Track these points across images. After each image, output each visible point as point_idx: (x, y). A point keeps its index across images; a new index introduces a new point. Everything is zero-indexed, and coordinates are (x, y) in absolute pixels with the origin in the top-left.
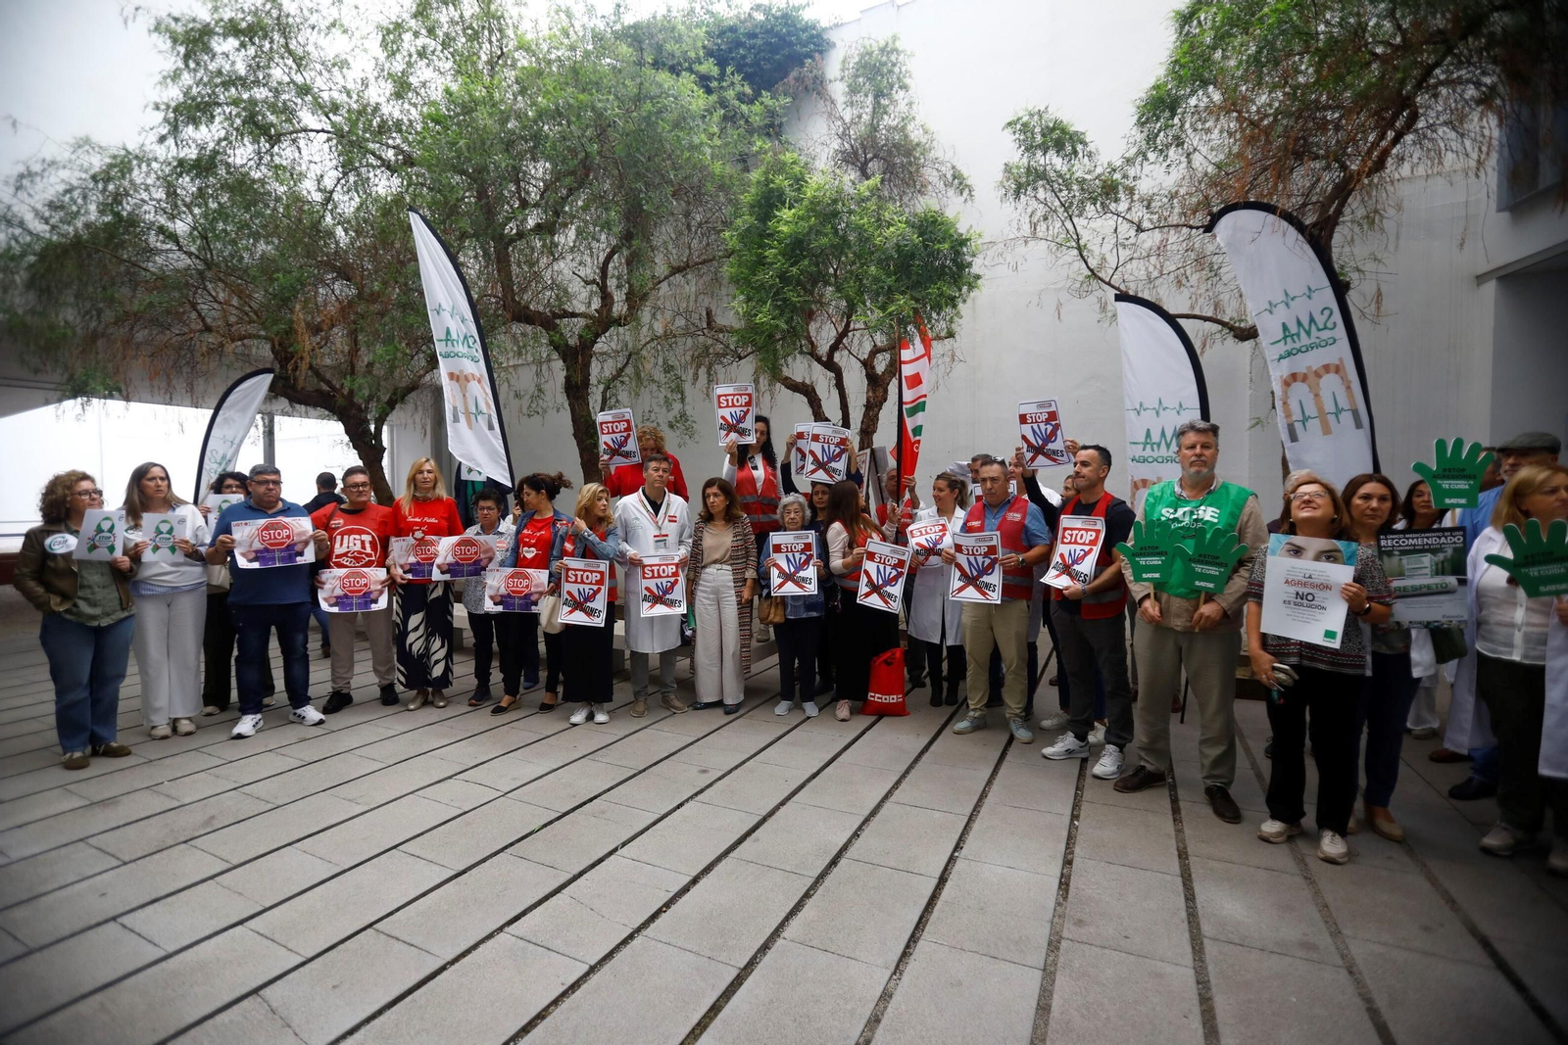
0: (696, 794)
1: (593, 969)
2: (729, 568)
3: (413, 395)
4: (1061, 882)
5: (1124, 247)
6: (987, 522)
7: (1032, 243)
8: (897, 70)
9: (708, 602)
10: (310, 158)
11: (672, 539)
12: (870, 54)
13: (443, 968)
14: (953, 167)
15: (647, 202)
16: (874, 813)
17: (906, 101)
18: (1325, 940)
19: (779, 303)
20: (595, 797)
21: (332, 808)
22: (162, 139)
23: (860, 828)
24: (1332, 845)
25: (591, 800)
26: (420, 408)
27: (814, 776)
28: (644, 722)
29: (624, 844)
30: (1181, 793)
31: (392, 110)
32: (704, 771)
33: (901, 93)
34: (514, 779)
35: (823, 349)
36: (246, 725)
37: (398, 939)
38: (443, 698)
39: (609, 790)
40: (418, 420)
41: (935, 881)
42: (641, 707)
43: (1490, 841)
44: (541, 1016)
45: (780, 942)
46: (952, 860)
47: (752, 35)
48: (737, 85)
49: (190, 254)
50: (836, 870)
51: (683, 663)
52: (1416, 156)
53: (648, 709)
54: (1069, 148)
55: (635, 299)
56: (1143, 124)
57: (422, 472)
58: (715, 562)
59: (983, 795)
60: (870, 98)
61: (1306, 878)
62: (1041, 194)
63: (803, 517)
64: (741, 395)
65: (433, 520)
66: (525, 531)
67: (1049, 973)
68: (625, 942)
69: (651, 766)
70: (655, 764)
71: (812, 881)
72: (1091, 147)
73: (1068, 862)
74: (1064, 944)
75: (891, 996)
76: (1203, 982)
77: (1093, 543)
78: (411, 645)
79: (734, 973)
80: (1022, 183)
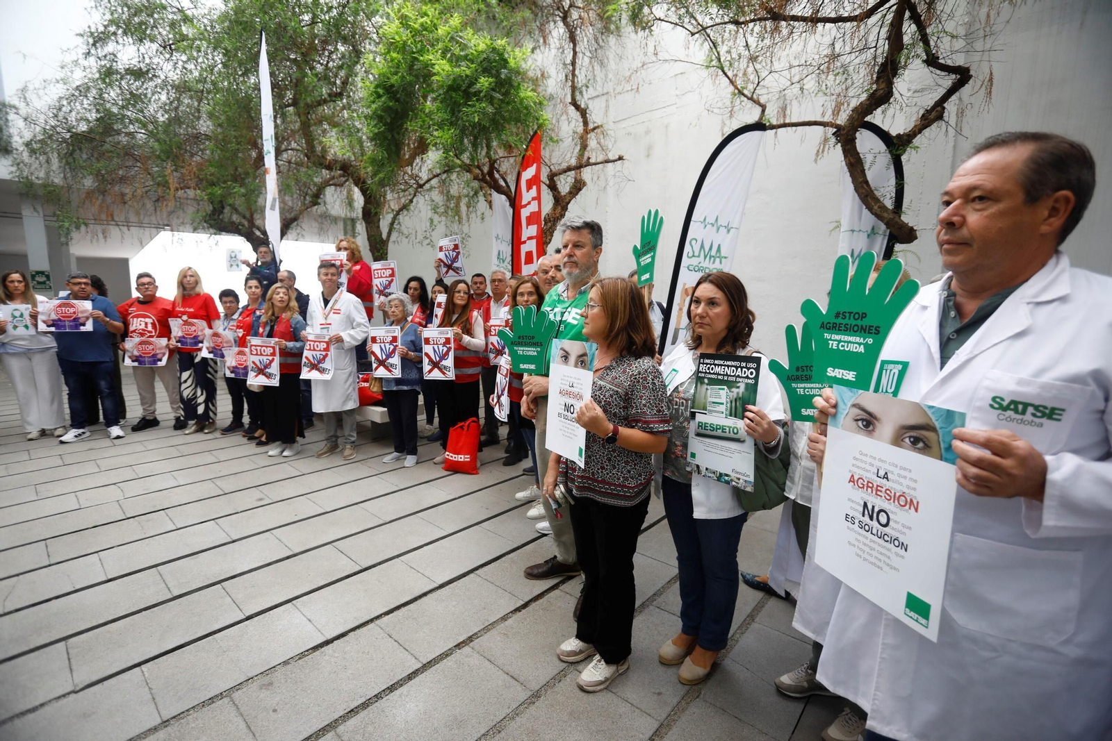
24: (592, 671)
57: (186, 277)
65: (191, 310)
66: (239, 319)
78: (183, 391)
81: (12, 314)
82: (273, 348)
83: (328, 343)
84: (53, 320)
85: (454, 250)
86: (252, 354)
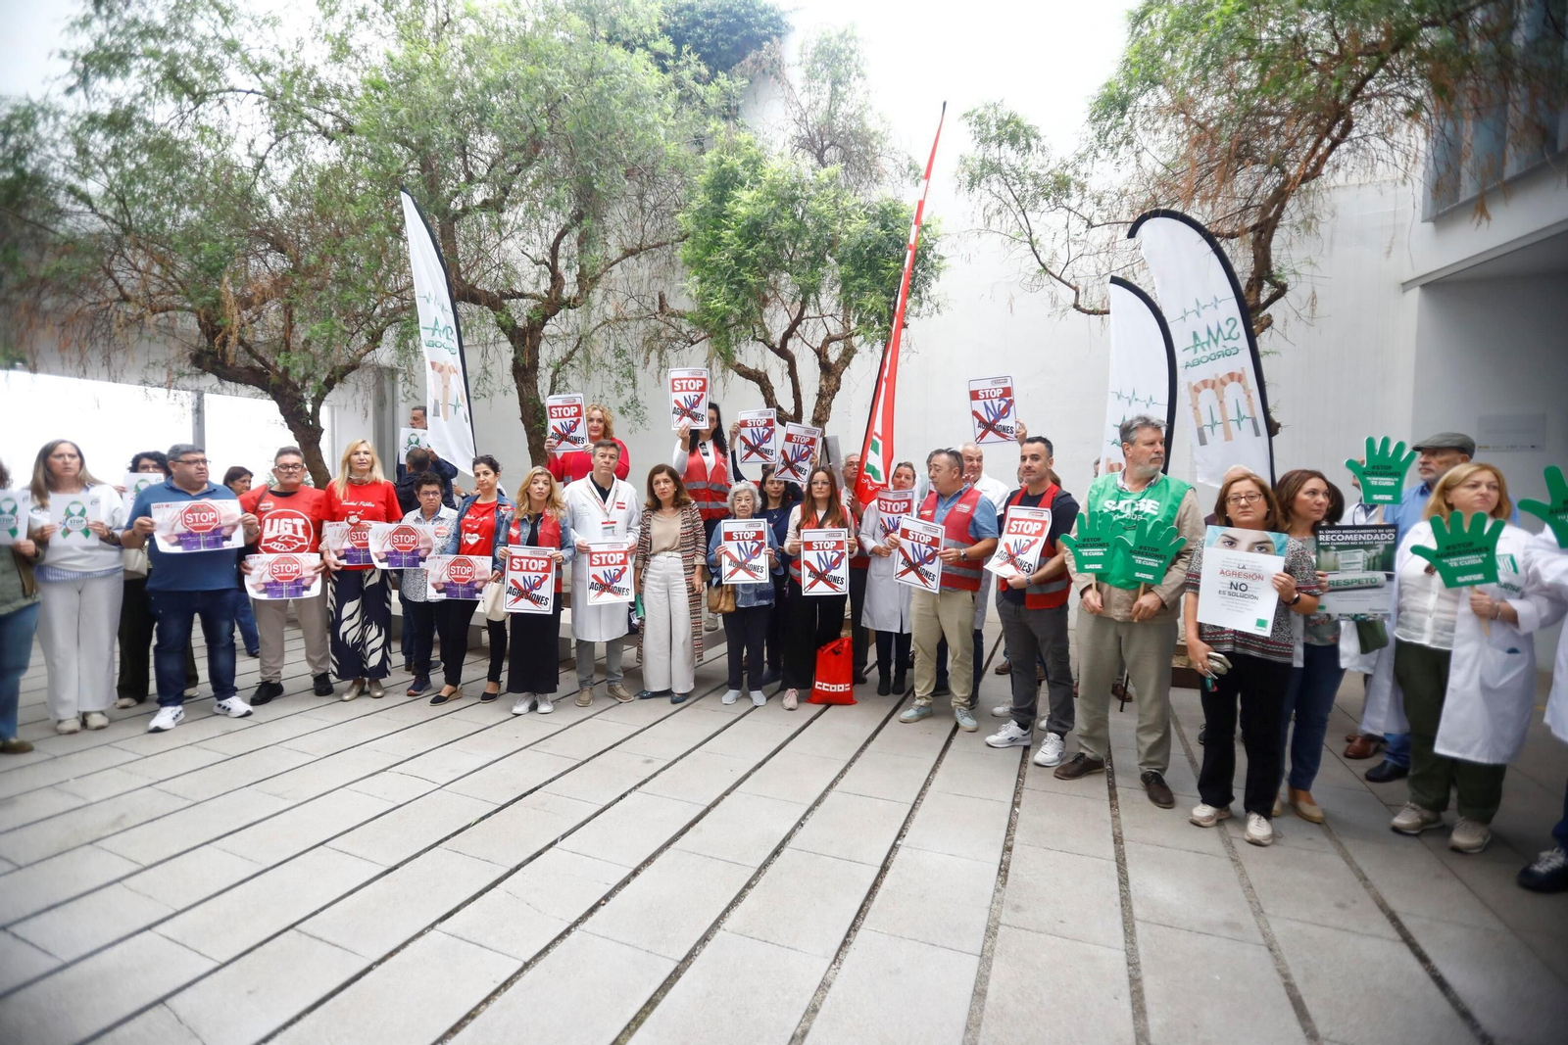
0: (640, 785)
1: (526, 966)
2: (679, 555)
3: (353, 374)
4: (1000, 869)
5: (1075, 242)
6: (937, 512)
7: (985, 236)
8: (854, 57)
9: (658, 590)
10: (239, 120)
11: (620, 526)
12: (829, 40)
13: (369, 969)
14: (910, 158)
15: (598, 181)
16: (818, 802)
17: (863, 89)
18: (1248, 919)
19: (734, 287)
20: (536, 789)
21: (257, 804)
22: (70, 91)
23: (804, 817)
24: (1258, 827)
25: (531, 792)
26: (361, 389)
27: (760, 765)
28: (589, 712)
29: (564, 837)
30: (1119, 780)
31: (329, 74)
32: (648, 761)
33: (859, 81)
34: (452, 771)
35: (776, 338)
36: (166, 717)
37: (321, 940)
38: (380, 688)
39: (551, 781)
40: (359, 401)
41: (877, 870)
42: (586, 696)
43: (1400, 820)
44: (470, 1016)
45: (720, 933)
46: (894, 847)
47: (710, 15)
48: (693, 65)
49: (105, 218)
50: (778, 860)
51: (629, 653)
52: (1350, 165)
53: (593, 698)
54: (1023, 142)
55: (587, 281)
56: (1095, 121)
57: (357, 453)
58: (665, 550)
59: (928, 783)
60: (827, 87)
61: (1233, 860)
62: (995, 187)
63: (754, 505)
64: (695, 379)
65: (369, 504)
66: (468, 517)
67: (985, 959)
68: (561, 937)
69: (594, 756)
70: (599, 754)
71: (754, 871)
72: (1045, 142)
73: (1008, 849)
74: (1001, 929)
75: (829, 986)
76: (1133, 964)
77: (1039, 533)
78: (345, 634)
79: (672, 966)
80: (977, 176)
81: (68, 510)
82: (549, 562)
83: (627, 554)
84: (180, 535)
86: (511, 569)
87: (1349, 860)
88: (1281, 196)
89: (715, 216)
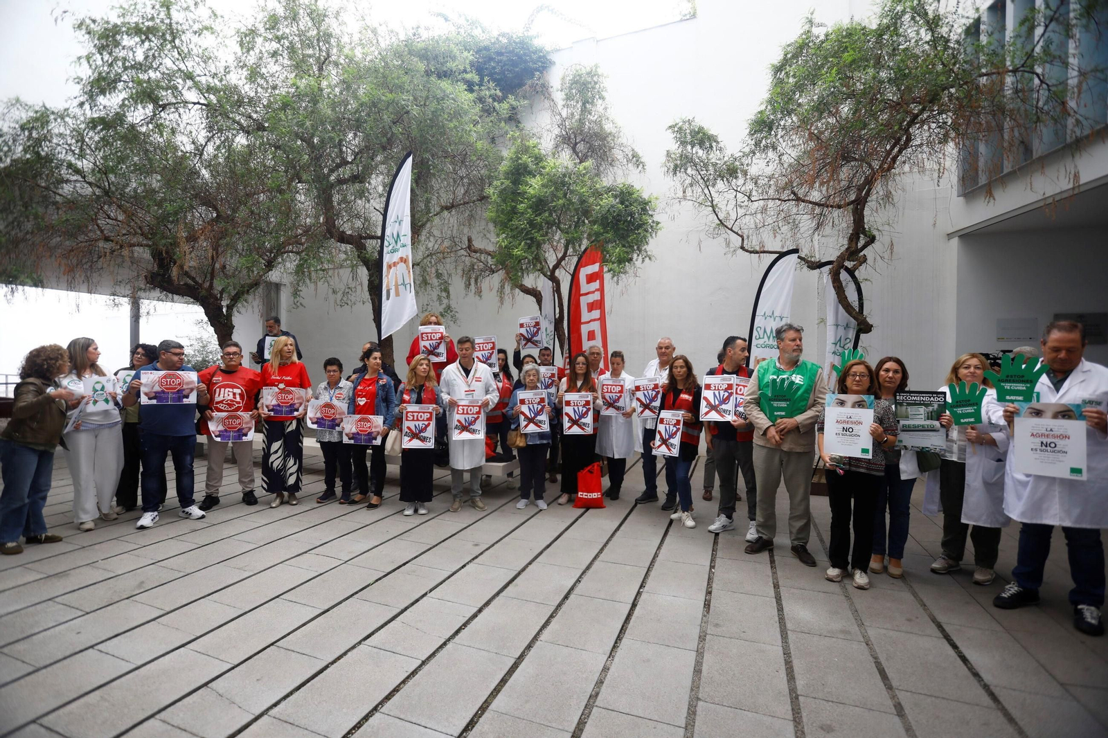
0: (473, 559)
1: (424, 663)
3: (254, 289)
4: (705, 603)
5: (741, 207)
7: (683, 203)
8: (597, 86)
10: (188, 121)
12: (580, 76)
13: (326, 667)
14: (633, 150)
15: (434, 168)
16: (588, 568)
17: (603, 107)
18: (855, 629)
19: (528, 241)
20: (407, 563)
21: (227, 574)
22: (81, 105)
23: (580, 577)
24: (860, 578)
25: (404, 564)
27: (548, 546)
29: (430, 591)
30: (776, 553)
31: (247, 90)
32: (476, 545)
33: (600, 102)
34: (350, 553)
35: (548, 268)
36: (147, 519)
37: (293, 651)
38: (295, 498)
39: (415, 558)
40: (256, 306)
41: (630, 606)
43: (935, 565)
44: (396, 690)
45: (538, 643)
46: (639, 594)
47: (500, 54)
48: (490, 90)
49: (91, 184)
50: (568, 602)
54: (707, 144)
56: (753, 135)
59: (656, 556)
60: (580, 104)
61: (847, 597)
62: (689, 171)
65: (289, 378)
66: (359, 388)
67: (700, 653)
68: (441, 647)
69: (440, 543)
70: (443, 541)
71: (554, 608)
72: (721, 145)
73: (709, 593)
74: (708, 637)
75: (608, 669)
76: (787, 653)
78: (272, 463)
79: (513, 661)
80: (679, 164)
81: (94, 387)
82: (431, 413)
83: (480, 407)
84: (156, 393)
85: (535, 326)
86: (407, 420)
87: (915, 594)
88: (869, 182)
89: (512, 194)
